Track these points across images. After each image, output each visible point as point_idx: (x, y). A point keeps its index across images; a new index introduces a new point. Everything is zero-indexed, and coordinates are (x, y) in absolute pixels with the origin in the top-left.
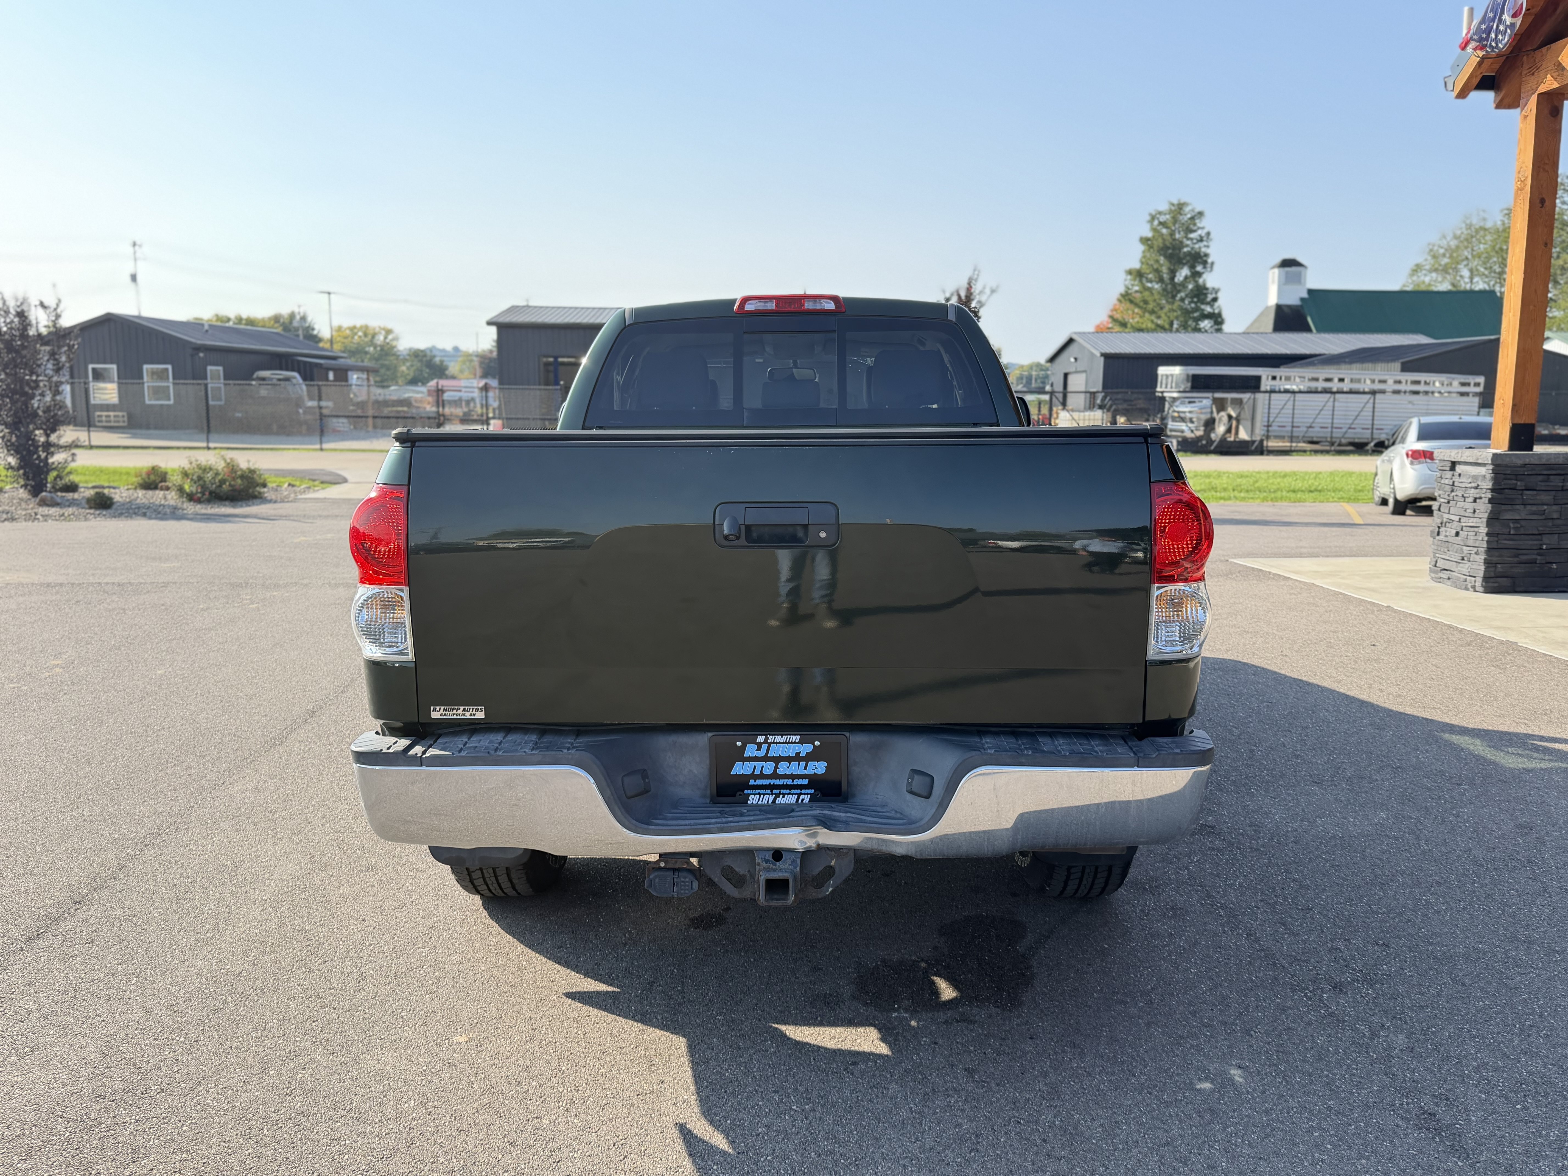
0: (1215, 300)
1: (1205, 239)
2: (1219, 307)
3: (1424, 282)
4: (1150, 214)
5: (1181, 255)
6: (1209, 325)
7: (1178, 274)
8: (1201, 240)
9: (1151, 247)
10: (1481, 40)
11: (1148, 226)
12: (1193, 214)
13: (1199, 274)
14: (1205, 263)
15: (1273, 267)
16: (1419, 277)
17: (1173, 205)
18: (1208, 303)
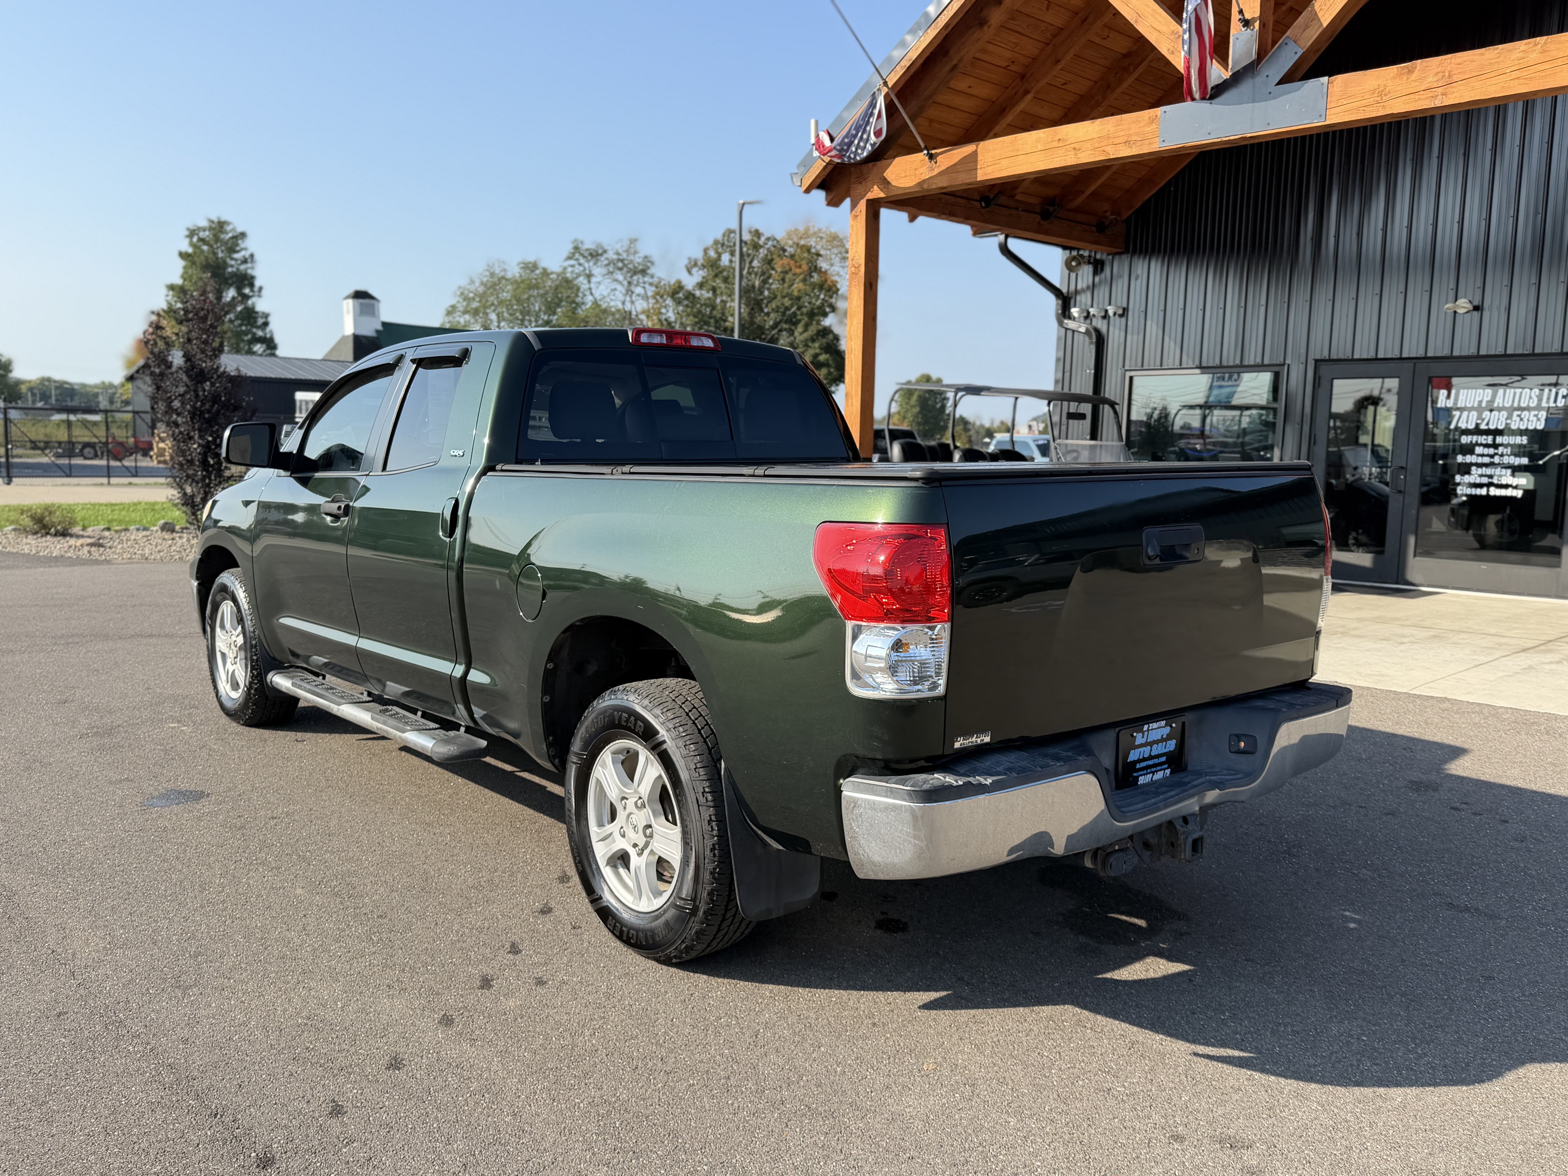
0: (266, 324)
1: (249, 260)
2: (271, 331)
3: (459, 322)
4: (188, 229)
5: (227, 275)
6: (262, 349)
7: (224, 294)
8: (245, 261)
9: (193, 263)
10: (840, 151)
11: (187, 241)
12: (235, 234)
13: (246, 297)
14: (251, 285)
15: (347, 298)
16: (454, 318)
17: (212, 222)
18: (258, 327)
